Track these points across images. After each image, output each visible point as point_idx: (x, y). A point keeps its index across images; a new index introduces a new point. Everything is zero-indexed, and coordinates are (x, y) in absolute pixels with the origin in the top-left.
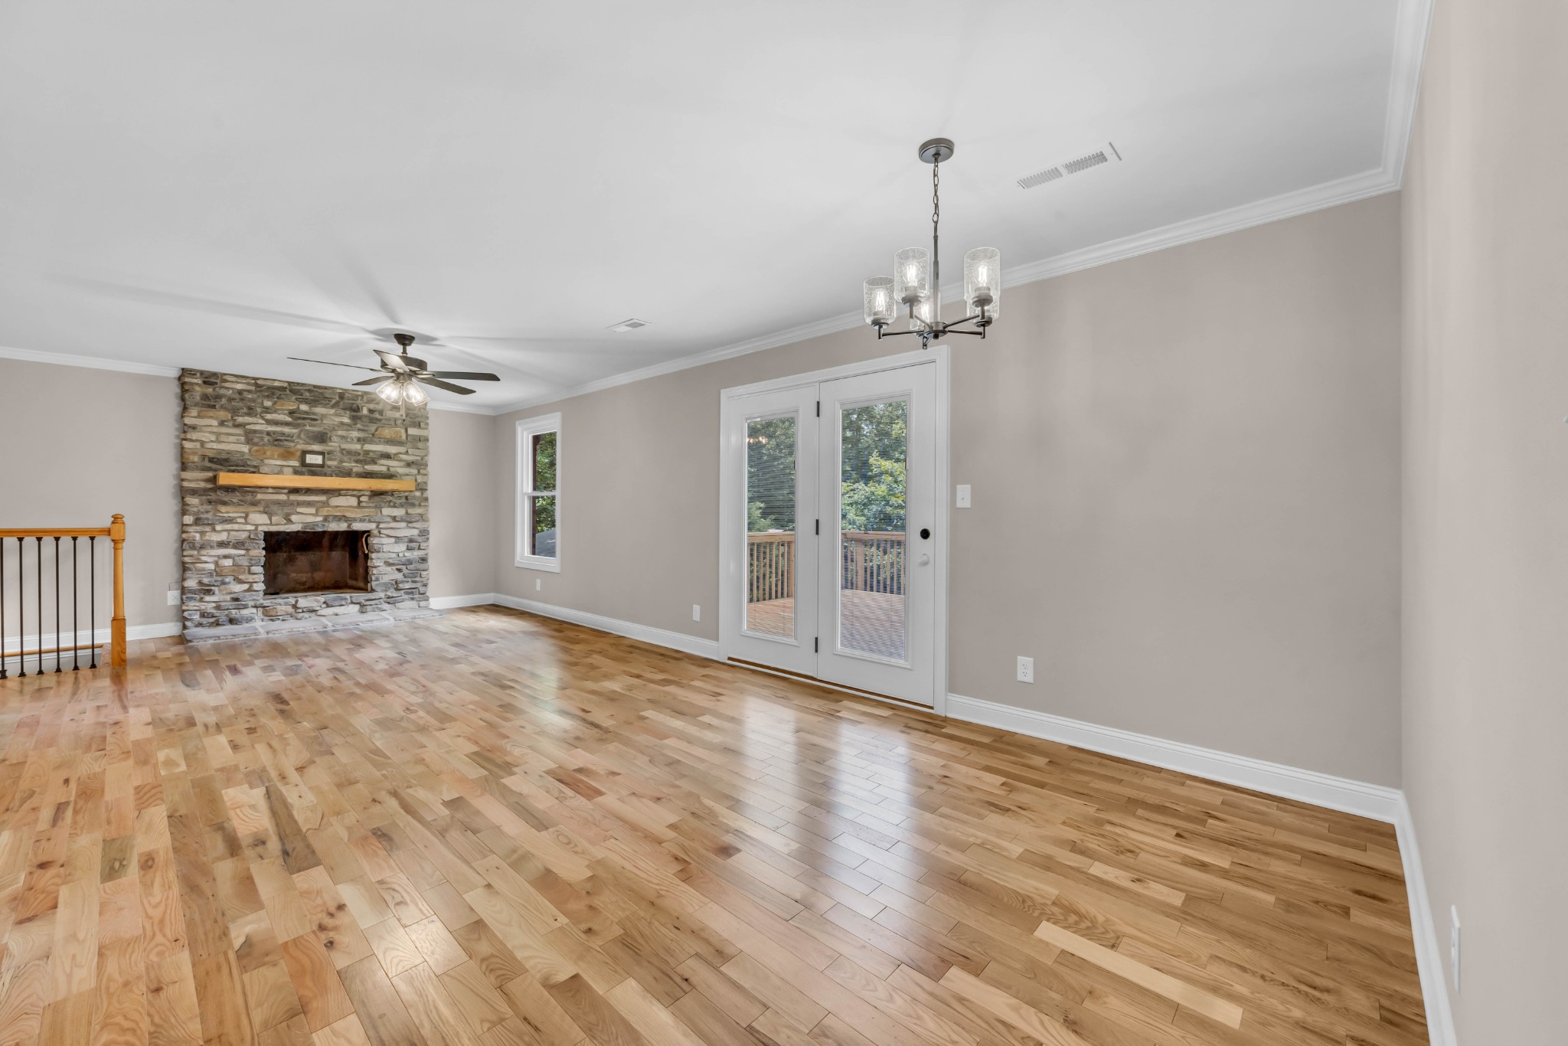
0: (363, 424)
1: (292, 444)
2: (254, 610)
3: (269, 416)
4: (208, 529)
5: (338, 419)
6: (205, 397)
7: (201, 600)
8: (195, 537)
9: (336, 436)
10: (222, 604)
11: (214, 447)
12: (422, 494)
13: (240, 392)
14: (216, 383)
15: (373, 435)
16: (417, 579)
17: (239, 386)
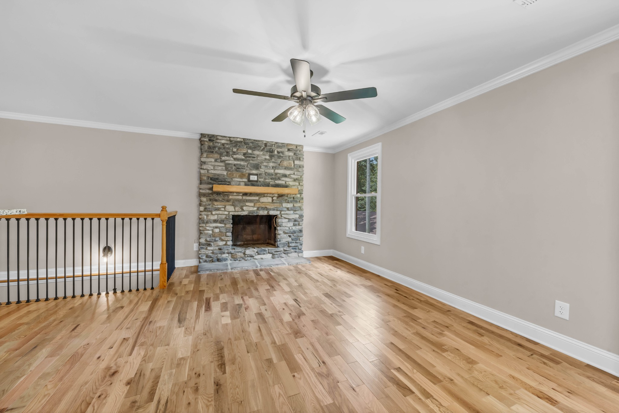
0: (275, 159)
1: (244, 170)
2: (227, 255)
3: (235, 156)
4: (209, 213)
5: (264, 157)
6: (209, 147)
7: (206, 249)
8: (204, 217)
9: (263, 165)
10: (215, 251)
11: (213, 172)
12: (301, 195)
13: (223, 144)
14: (214, 140)
15: (279, 165)
16: (298, 241)
17: (223, 142)
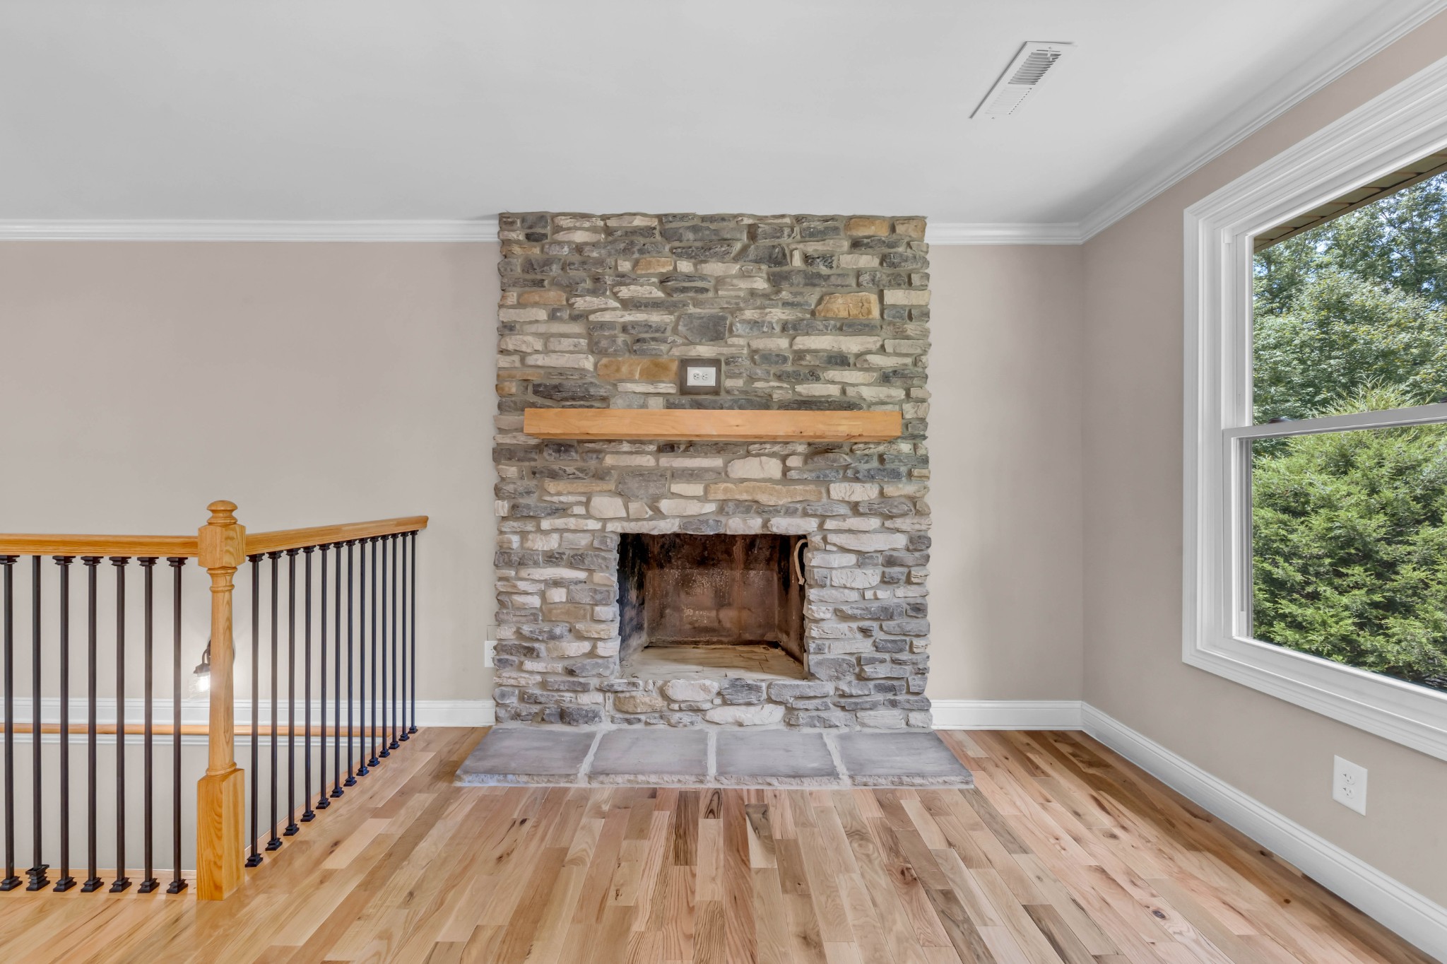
0: (794, 289)
1: (664, 347)
2: (599, 697)
3: (625, 292)
4: (530, 527)
5: (744, 285)
6: (529, 266)
7: (520, 667)
8: (510, 542)
9: (743, 322)
10: (551, 679)
11: (540, 363)
12: (915, 447)
13: (579, 248)
14: (545, 236)
15: (813, 313)
16: (904, 656)
17: (580, 237)
